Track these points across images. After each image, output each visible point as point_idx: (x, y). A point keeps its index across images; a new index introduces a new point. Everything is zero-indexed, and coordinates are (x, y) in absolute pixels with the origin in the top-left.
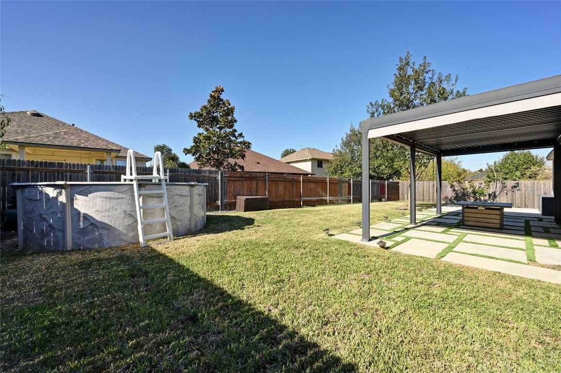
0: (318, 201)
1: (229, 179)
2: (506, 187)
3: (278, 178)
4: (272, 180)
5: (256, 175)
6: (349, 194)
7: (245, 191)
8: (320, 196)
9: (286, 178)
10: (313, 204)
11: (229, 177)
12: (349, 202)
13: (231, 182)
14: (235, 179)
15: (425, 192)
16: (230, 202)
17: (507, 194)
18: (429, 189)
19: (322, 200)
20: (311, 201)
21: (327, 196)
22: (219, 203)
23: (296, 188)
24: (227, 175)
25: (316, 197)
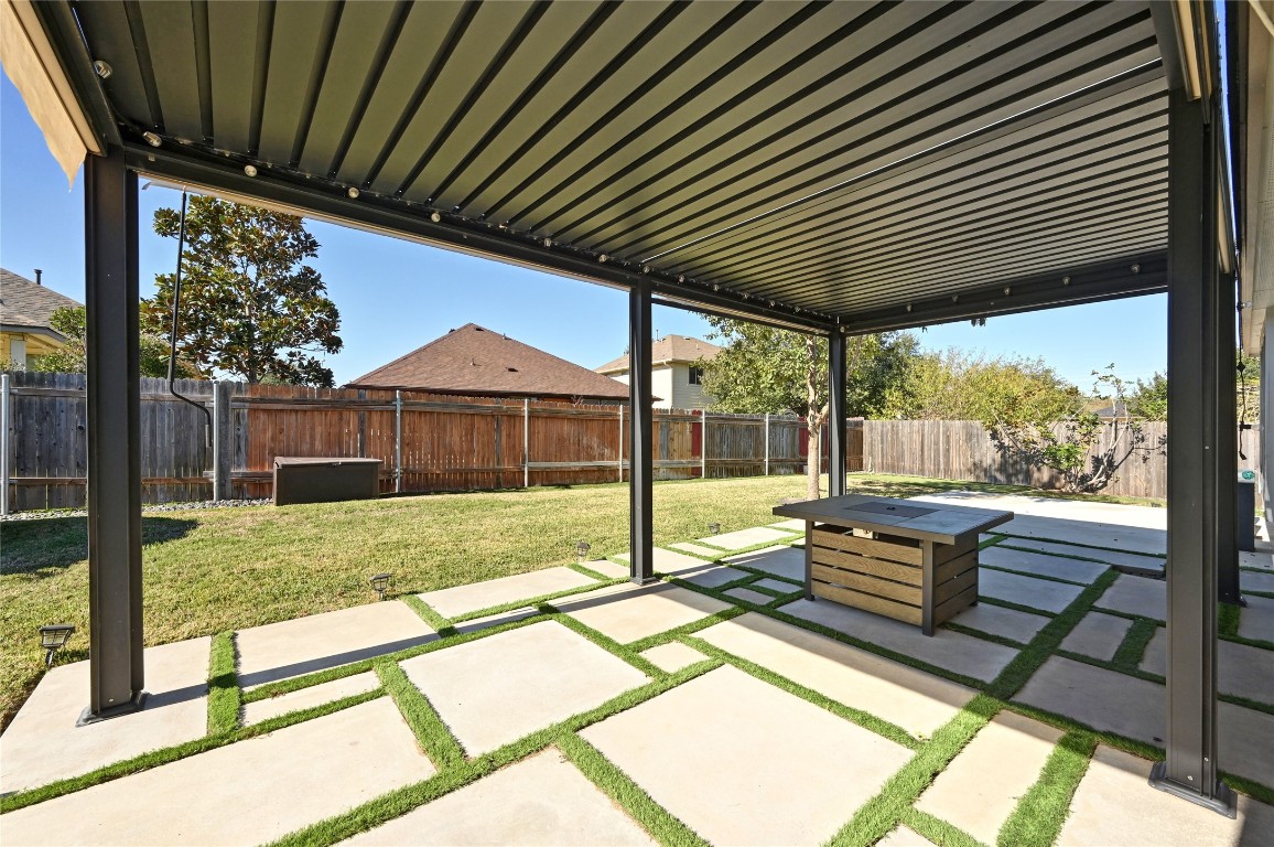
0: (584, 471)
1: (255, 406)
2: (1143, 440)
3: (446, 406)
4: (420, 413)
5: (360, 396)
6: (696, 451)
7: (317, 443)
8: (592, 458)
9: (471, 407)
10: (564, 480)
11: (253, 401)
12: (695, 473)
13: (262, 417)
14: (279, 406)
15: (926, 448)
16: (255, 475)
17: (1145, 459)
18: (937, 443)
19: (601, 469)
20: (562, 472)
21: (617, 458)
22: (213, 475)
23: (508, 436)
24: (248, 396)
25: (579, 460)
